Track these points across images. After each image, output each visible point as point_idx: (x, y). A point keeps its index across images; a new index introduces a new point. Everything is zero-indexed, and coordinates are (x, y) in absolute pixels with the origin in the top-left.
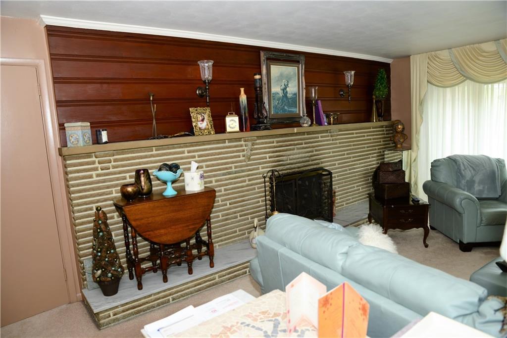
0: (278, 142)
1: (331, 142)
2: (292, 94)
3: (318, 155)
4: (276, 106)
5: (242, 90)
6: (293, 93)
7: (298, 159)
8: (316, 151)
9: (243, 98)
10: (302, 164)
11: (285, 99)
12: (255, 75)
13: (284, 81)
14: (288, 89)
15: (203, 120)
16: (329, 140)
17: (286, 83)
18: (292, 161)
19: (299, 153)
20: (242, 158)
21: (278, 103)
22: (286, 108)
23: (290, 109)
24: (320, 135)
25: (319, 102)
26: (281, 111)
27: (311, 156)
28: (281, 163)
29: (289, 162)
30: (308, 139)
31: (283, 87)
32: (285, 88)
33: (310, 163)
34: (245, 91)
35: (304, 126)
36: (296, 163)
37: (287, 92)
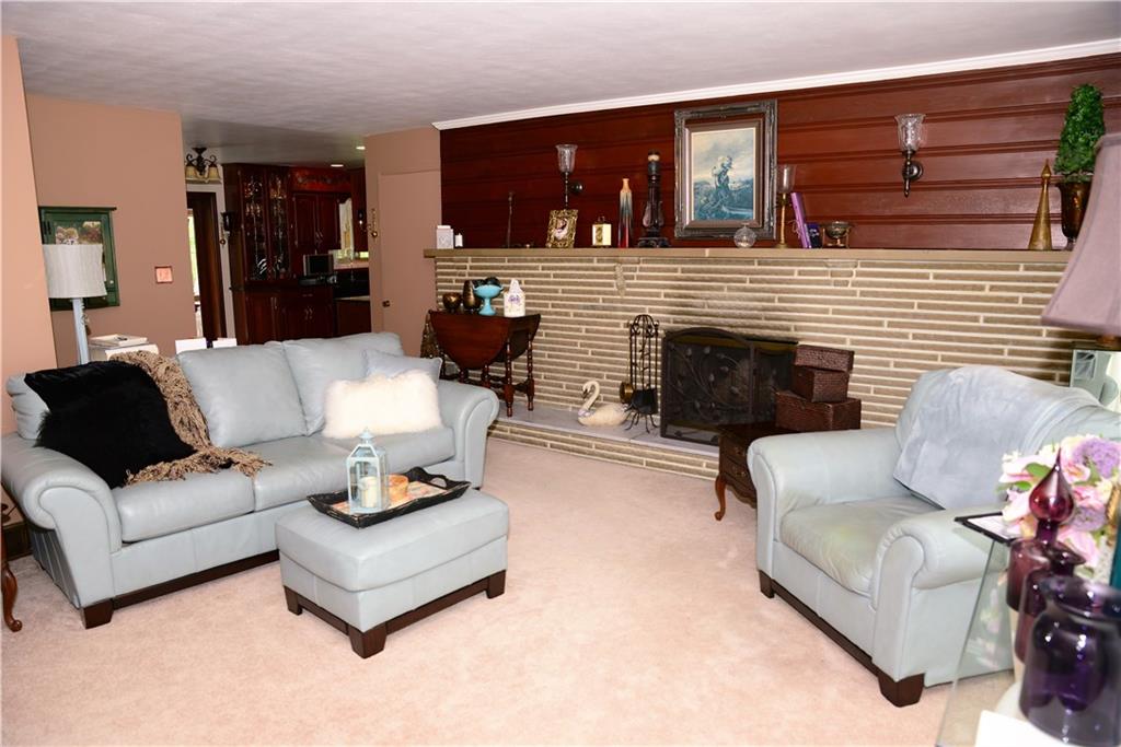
0: (683, 271)
1: (832, 287)
2: (740, 181)
3: (785, 310)
4: (703, 206)
5: (626, 181)
6: (743, 179)
7: (730, 308)
8: (781, 300)
9: (625, 194)
10: (739, 321)
11: (722, 193)
12: (651, 154)
13: (721, 158)
14: (729, 174)
15: (563, 228)
16: (827, 283)
17: (726, 163)
18: (714, 311)
19: (731, 298)
20: (615, 289)
21: (707, 201)
22: (724, 209)
23: (733, 213)
24: (796, 269)
25: (794, 195)
26: (713, 215)
27: (765, 309)
28: (690, 309)
29: (707, 310)
30: (758, 274)
31: (719, 169)
32: (725, 172)
33: (763, 322)
34: (629, 183)
35: (741, 247)
36: (724, 317)
37: (727, 179)
